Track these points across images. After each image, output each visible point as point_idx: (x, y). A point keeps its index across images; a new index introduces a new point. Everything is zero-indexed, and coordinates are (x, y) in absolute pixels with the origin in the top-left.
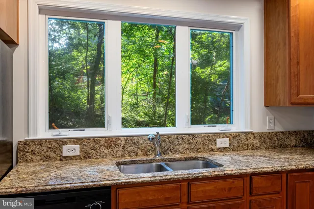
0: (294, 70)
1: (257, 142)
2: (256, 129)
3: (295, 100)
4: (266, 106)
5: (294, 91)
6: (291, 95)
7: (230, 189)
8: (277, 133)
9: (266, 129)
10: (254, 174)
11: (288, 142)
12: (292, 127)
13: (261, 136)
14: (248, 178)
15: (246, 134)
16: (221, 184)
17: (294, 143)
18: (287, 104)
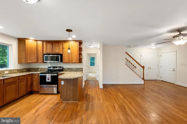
0: (26, 56)
1: (16, 71)
2: (16, 68)
3: (27, 62)
4: (19, 63)
5: (26, 60)
6: (26, 61)
7: (14, 80)
8: (21, 69)
9: (19, 68)
10: (20, 76)
11: (24, 71)
12: (25, 68)
13: (17, 70)
14: (18, 78)
15: (13, 70)
16: (12, 79)
17: (25, 71)
18: (25, 63)
